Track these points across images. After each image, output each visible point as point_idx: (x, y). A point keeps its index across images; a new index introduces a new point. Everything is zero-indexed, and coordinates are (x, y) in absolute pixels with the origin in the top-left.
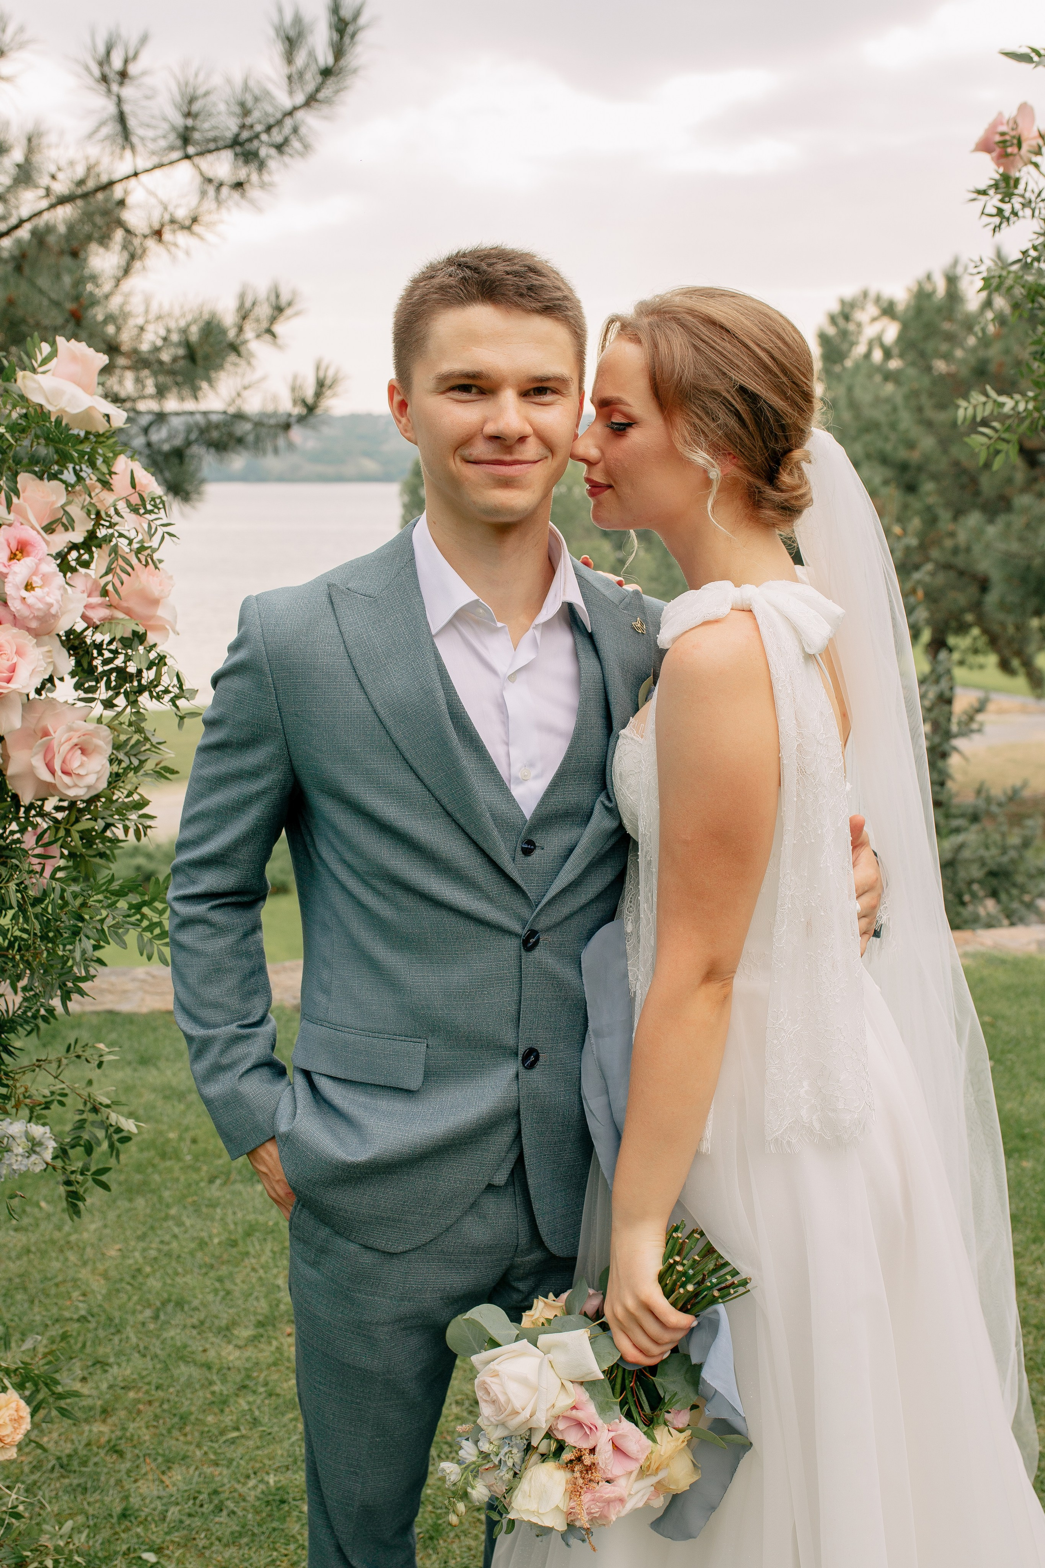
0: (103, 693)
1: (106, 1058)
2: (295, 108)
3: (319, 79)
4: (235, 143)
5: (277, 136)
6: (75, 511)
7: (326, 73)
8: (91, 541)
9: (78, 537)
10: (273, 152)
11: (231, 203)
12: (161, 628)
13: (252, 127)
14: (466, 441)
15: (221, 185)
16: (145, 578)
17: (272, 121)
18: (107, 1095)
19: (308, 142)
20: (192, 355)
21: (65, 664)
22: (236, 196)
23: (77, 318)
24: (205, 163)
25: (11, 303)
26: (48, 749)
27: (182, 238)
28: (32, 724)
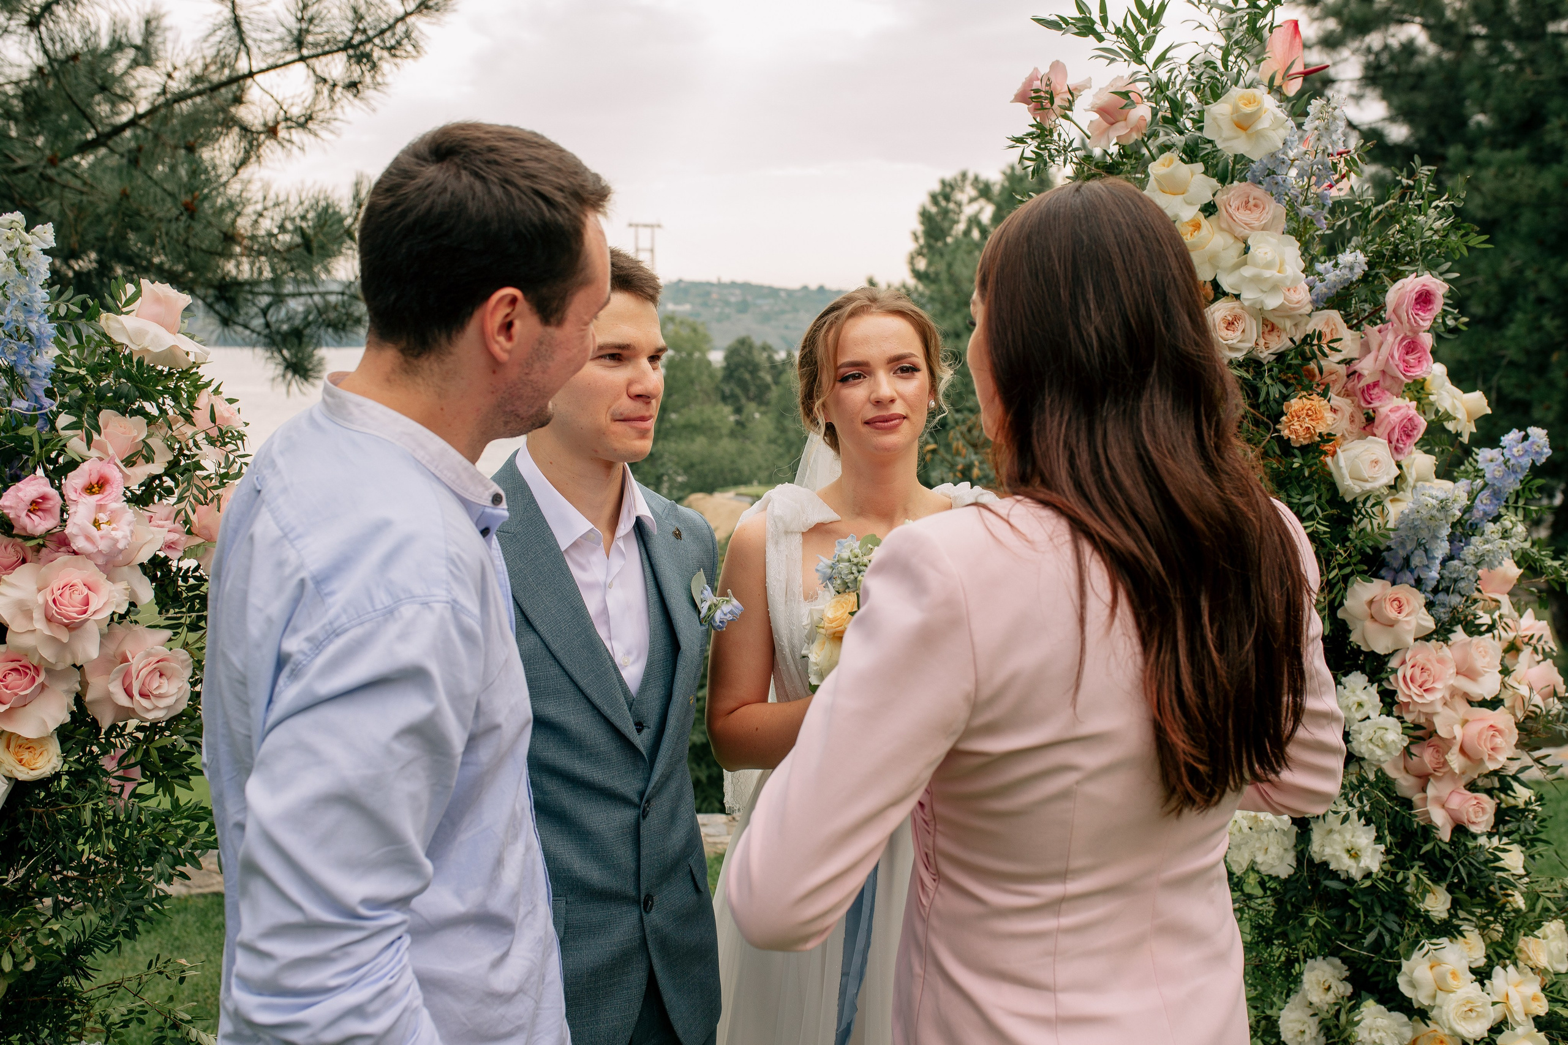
1: (188, 974)
2: (407, 14)
4: (348, 45)
5: (391, 39)
6: (156, 443)
8: (171, 472)
9: (158, 468)
10: (386, 54)
11: (344, 102)
13: (364, 31)
14: (613, 400)
15: (334, 85)
17: (384, 26)
18: (187, 1012)
19: (421, 43)
20: (307, 243)
21: (146, 593)
22: (350, 96)
23: (191, 211)
24: (320, 64)
25: (125, 195)
26: (127, 675)
27: (297, 135)
28: (111, 648)
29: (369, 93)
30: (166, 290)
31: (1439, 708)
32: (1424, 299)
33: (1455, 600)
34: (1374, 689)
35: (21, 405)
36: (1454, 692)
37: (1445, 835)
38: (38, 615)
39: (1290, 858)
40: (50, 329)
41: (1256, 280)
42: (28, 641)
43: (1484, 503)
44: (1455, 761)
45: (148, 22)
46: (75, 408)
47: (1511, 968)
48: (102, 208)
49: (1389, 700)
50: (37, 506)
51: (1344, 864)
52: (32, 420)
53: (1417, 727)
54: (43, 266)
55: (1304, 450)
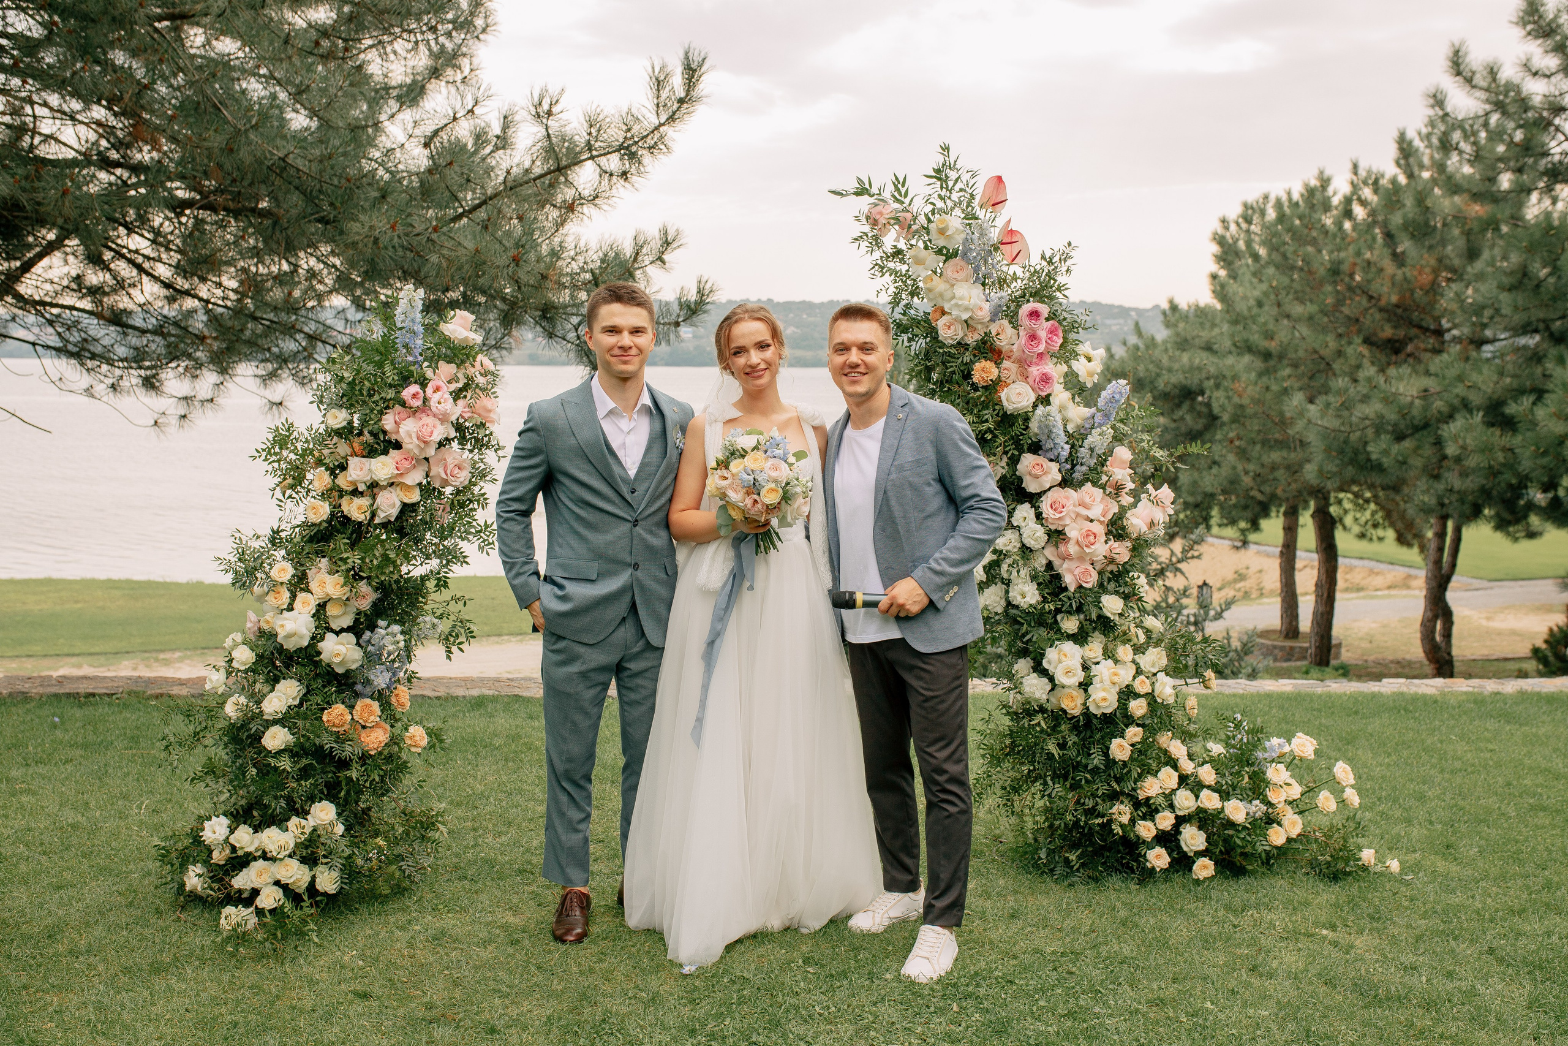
0: (469, 447)
2: (661, 125)
3: (676, 105)
4: (621, 147)
5: (650, 141)
6: (460, 375)
7: (681, 101)
8: (466, 387)
9: (460, 385)
10: (645, 152)
11: (619, 185)
12: (492, 422)
14: (611, 349)
15: (611, 175)
16: (485, 402)
17: (645, 134)
19: (670, 144)
20: (596, 282)
21: (453, 434)
22: (622, 181)
23: (516, 260)
24: (603, 161)
25: (477, 251)
26: (445, 467)
27: (585, 209)
28: (440, 456)
29: (634, 178)
30: (466, 313)
31: (1068, 521)
32: (1035, 314)
33: (1084, 468)
34: (1032, 512)
35: (411, 359)
36: (1078, 515)
37: (1072, 588)
38: (414, 436)
39: (1003, 603)
40: (421, 329)
41: (957, 305)
42: (410, 446)
43: (1098, 418)
44: (1072, 549)
45: (505, 117)
46: (430, 359)
47: (1110, 662)
48: (464, 259)
49: (1039, 516)
50: (414, 396)
51: (1017, 600)
52: (414, 363)
53: (1056, 531)
54: (419, 305)
55: (986, 388)
